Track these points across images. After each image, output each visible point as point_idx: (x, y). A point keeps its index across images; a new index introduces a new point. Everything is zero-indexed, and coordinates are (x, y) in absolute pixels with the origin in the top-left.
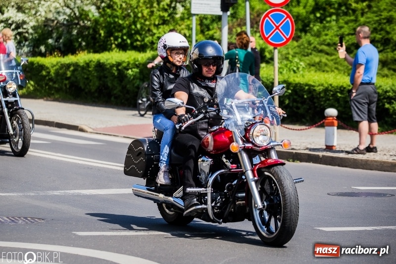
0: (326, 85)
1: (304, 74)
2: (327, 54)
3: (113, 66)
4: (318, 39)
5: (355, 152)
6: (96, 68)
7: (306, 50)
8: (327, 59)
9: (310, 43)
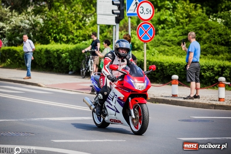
0: (170, 63)
1: (158, 56)
2: (168, 46)
3: (55, 51)
4: (163, 38)
5: (188, 98)
6: (45, 53)
7: (157, 44)
8: (168, 48)
9: (159, 40)
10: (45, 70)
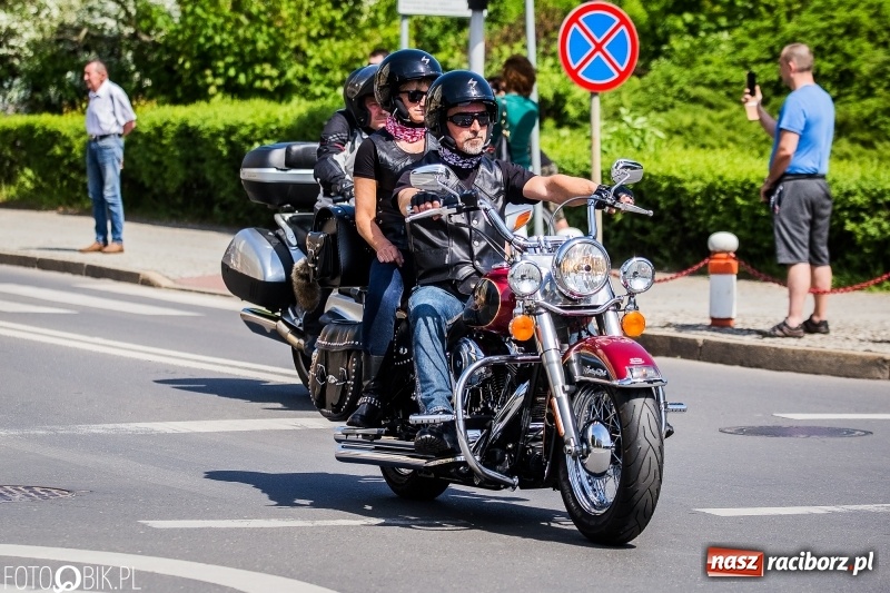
0: (709, 179)
1: (659, 153)
2: (710, 106)
3: (216, 135)
4: (687, 72)
5: (778, 332)
6: (179, 140)
7: (662, 98)
8: (710, 118)
9: (670, 82)
10: (180, 213)
